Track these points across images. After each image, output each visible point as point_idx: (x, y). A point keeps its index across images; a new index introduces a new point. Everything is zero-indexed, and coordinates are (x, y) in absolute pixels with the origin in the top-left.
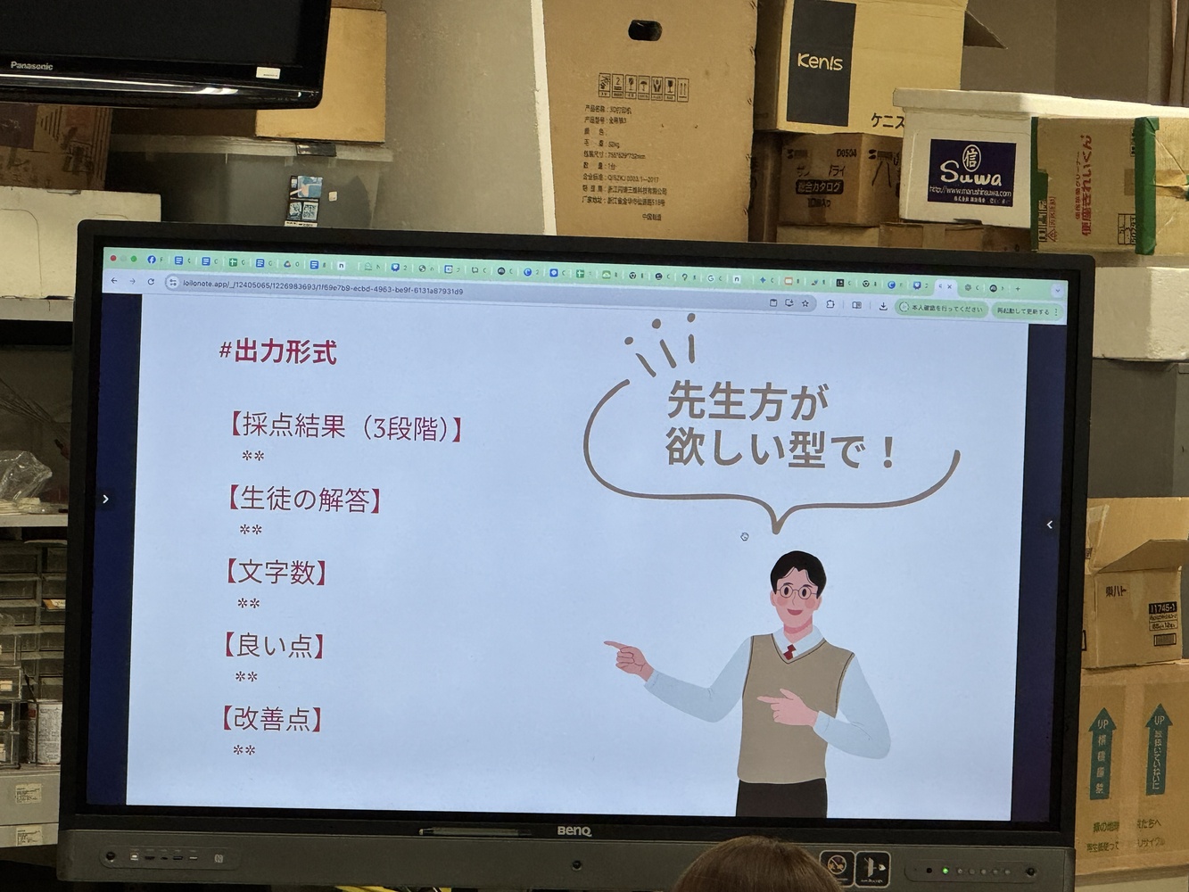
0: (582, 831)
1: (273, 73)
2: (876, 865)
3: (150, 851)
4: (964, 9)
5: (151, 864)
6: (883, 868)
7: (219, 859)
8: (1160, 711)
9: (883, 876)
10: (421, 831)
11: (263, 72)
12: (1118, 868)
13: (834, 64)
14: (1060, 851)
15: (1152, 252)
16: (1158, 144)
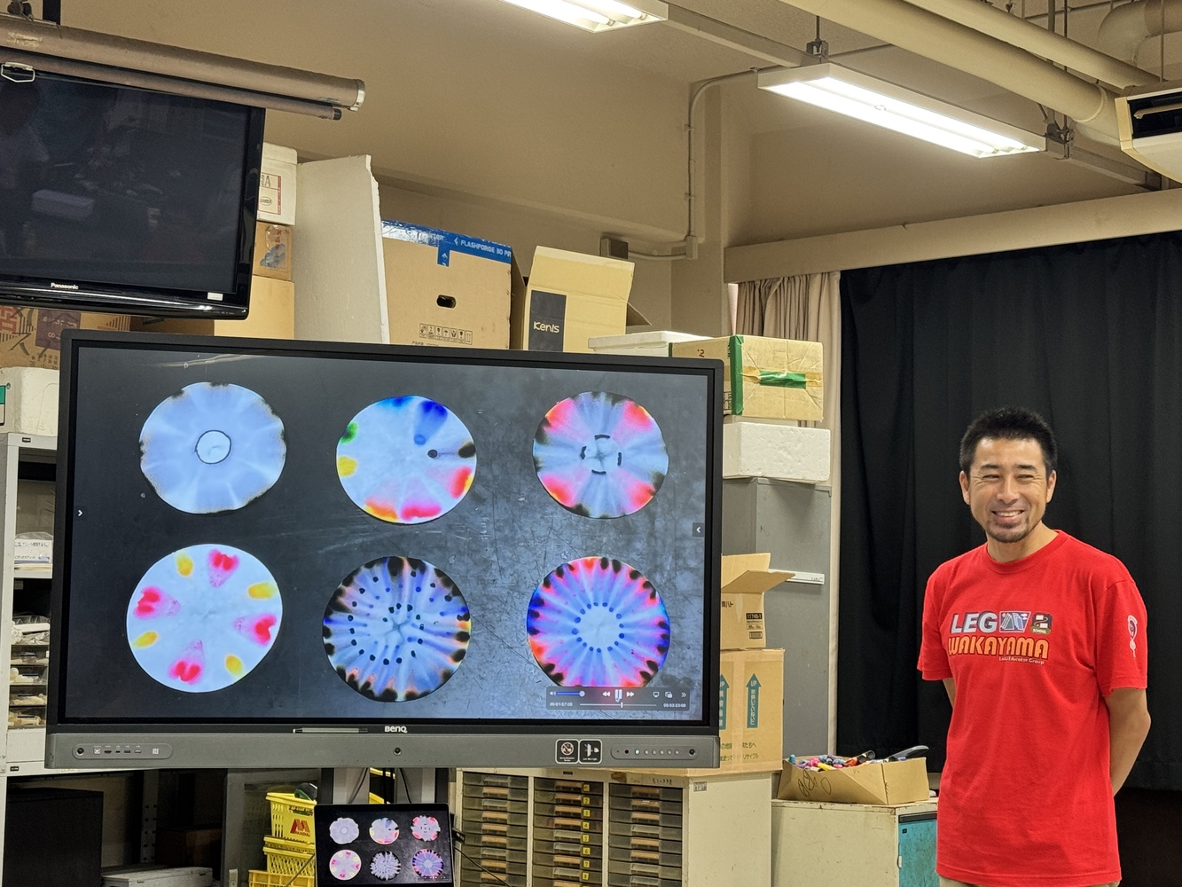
0: (400, 729)
1: (219, 297)
2: (592, 748)
3: (108, 747)
4: (627, 302)
5: (108, 756)
6: (596, 750)
7: (155, 751)
8: (754, 678)
9: (597, 756)
10: (294, 731)
11: (211, 296)
12: (732, 772)
13: (555, 329)
14: (711, 738)
15: (741, 413)
16: (743, 351)
